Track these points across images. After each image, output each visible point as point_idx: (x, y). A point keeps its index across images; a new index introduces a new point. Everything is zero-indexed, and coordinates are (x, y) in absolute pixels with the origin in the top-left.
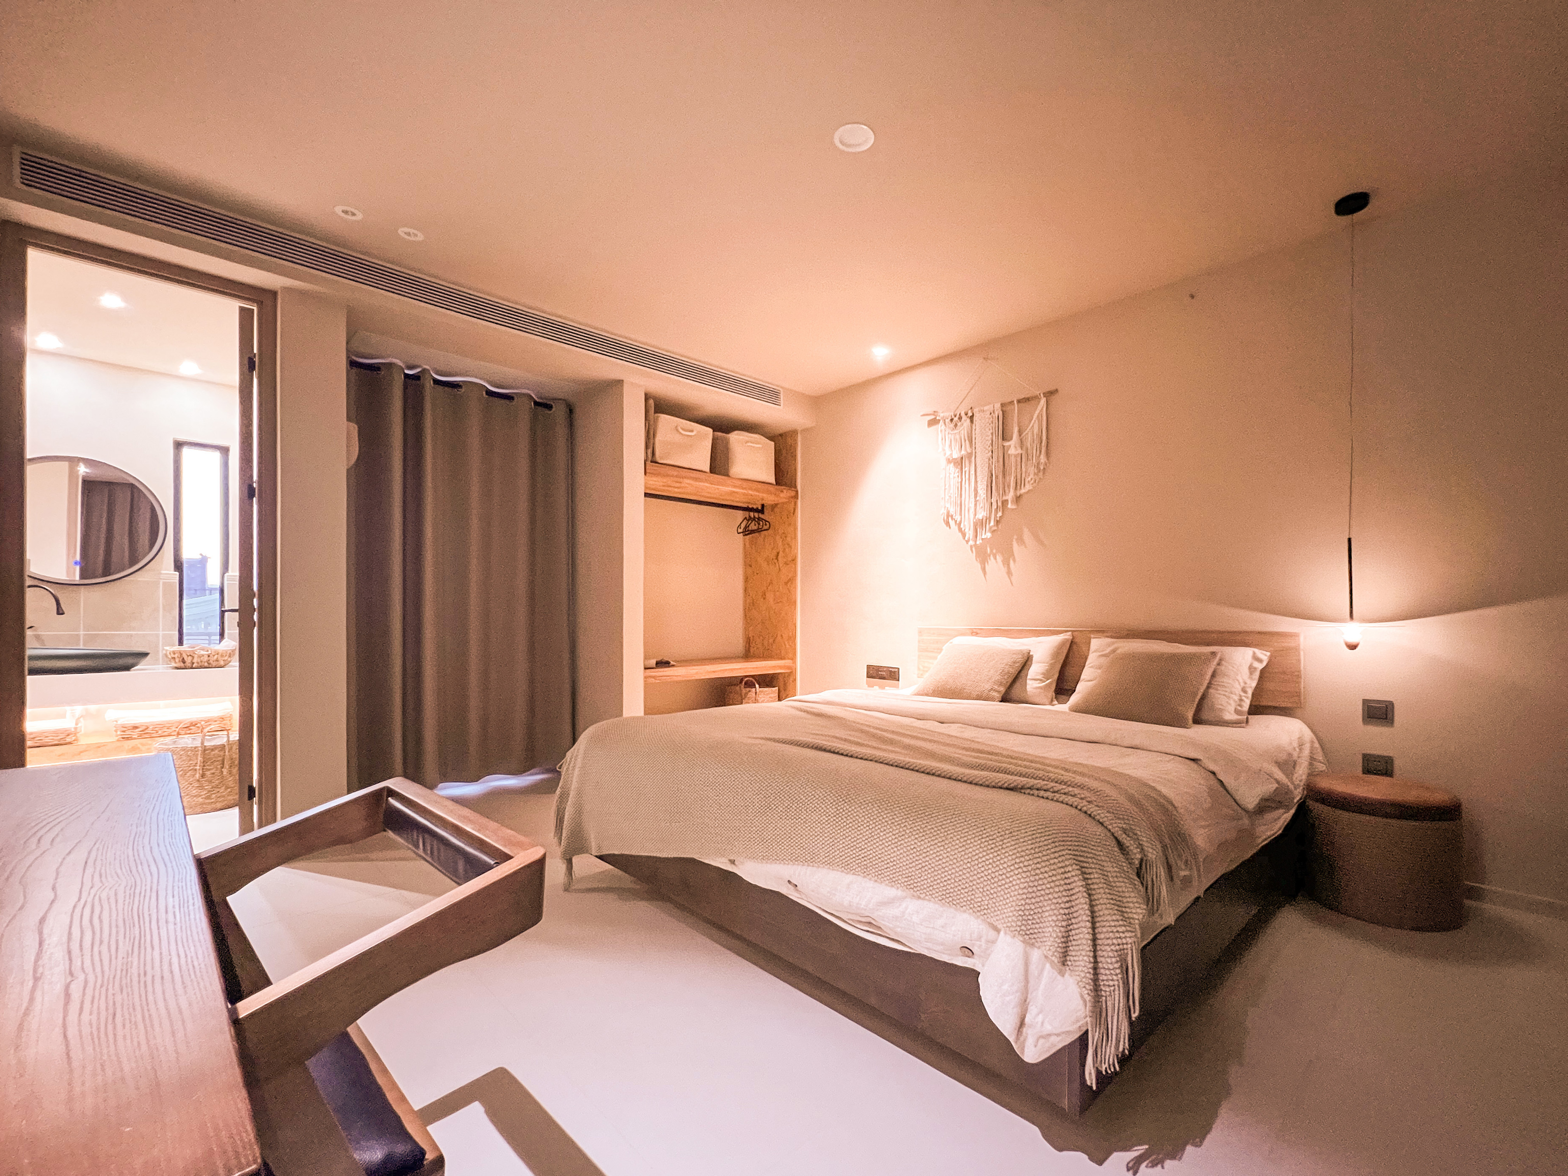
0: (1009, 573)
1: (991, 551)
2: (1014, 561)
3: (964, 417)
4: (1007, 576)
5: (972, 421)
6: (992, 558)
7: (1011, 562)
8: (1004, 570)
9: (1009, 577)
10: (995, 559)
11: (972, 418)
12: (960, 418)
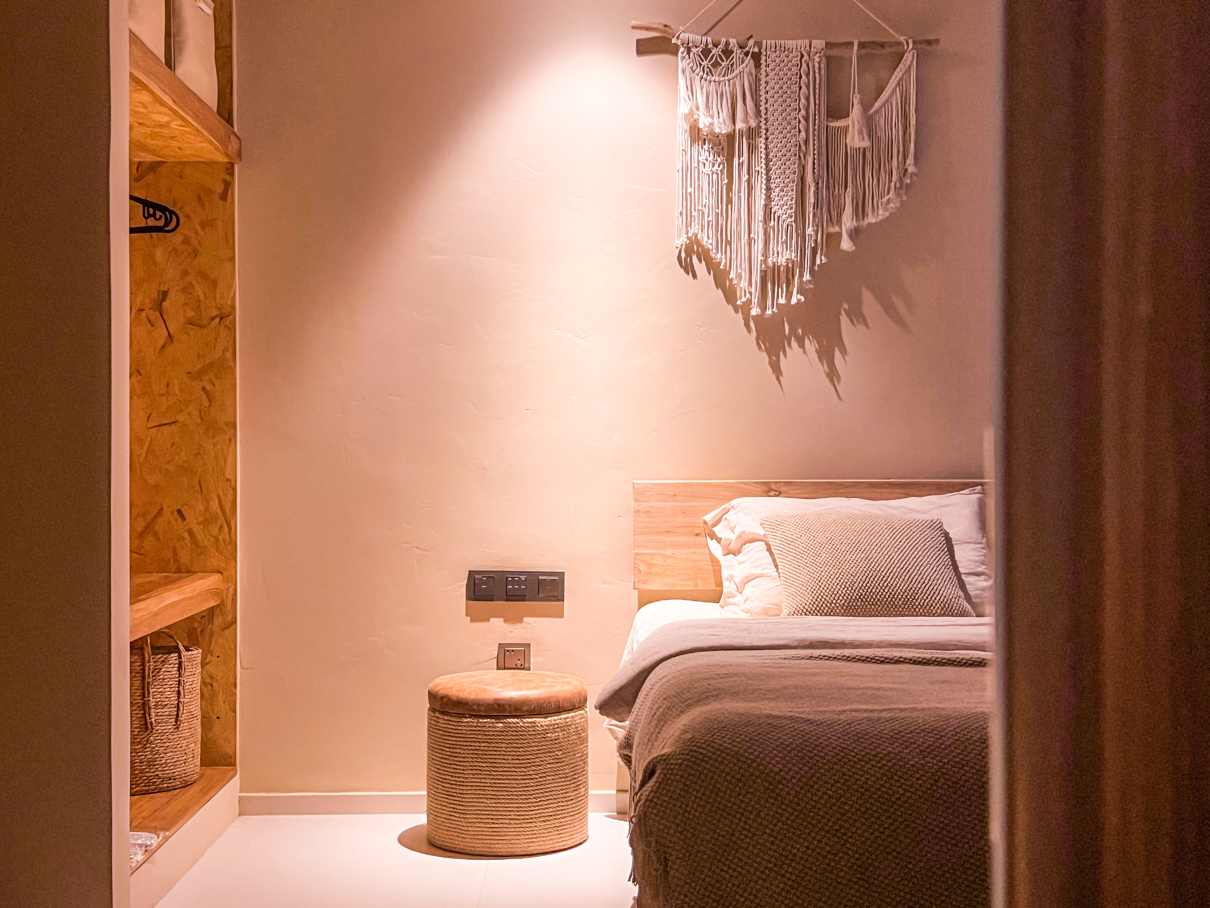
0: (833, 375)
1: (793, 330)
2: (844, 351)
3: (737, 52)
4: (827, 381)
5: (758, 66)
6: (794, 344)
7: (837, 354)
8: (821, 369)
9: (832, 382)
10: (802, 345)
11: (756, 57)
12: (727, 52)
